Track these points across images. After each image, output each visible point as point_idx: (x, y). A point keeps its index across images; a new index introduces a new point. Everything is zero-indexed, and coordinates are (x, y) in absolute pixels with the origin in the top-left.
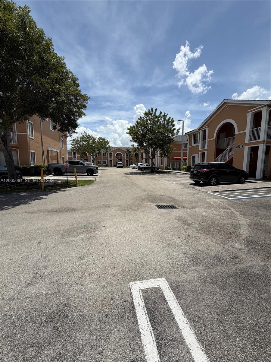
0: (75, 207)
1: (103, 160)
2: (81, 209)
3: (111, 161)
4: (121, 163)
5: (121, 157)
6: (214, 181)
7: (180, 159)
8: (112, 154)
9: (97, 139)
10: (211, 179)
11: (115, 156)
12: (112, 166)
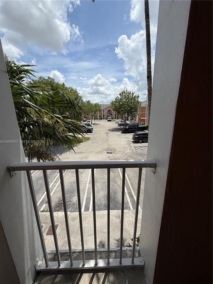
0: (83, 152)
1: (99, 115)
2: (85, 153)
3: (104, 115)
4: (110, 118)
5: (111, 113)
6: (141, 141)
7: (145, 120)
8: (105, 110)
9: (94, 104)
10: (139, 140)
11: (107, 112)
12: (105, 119)
